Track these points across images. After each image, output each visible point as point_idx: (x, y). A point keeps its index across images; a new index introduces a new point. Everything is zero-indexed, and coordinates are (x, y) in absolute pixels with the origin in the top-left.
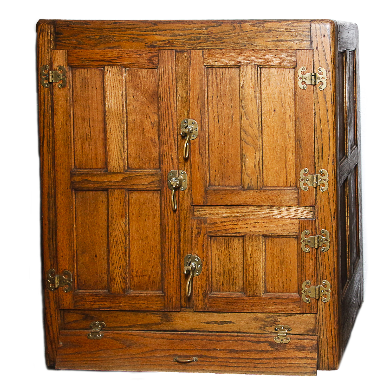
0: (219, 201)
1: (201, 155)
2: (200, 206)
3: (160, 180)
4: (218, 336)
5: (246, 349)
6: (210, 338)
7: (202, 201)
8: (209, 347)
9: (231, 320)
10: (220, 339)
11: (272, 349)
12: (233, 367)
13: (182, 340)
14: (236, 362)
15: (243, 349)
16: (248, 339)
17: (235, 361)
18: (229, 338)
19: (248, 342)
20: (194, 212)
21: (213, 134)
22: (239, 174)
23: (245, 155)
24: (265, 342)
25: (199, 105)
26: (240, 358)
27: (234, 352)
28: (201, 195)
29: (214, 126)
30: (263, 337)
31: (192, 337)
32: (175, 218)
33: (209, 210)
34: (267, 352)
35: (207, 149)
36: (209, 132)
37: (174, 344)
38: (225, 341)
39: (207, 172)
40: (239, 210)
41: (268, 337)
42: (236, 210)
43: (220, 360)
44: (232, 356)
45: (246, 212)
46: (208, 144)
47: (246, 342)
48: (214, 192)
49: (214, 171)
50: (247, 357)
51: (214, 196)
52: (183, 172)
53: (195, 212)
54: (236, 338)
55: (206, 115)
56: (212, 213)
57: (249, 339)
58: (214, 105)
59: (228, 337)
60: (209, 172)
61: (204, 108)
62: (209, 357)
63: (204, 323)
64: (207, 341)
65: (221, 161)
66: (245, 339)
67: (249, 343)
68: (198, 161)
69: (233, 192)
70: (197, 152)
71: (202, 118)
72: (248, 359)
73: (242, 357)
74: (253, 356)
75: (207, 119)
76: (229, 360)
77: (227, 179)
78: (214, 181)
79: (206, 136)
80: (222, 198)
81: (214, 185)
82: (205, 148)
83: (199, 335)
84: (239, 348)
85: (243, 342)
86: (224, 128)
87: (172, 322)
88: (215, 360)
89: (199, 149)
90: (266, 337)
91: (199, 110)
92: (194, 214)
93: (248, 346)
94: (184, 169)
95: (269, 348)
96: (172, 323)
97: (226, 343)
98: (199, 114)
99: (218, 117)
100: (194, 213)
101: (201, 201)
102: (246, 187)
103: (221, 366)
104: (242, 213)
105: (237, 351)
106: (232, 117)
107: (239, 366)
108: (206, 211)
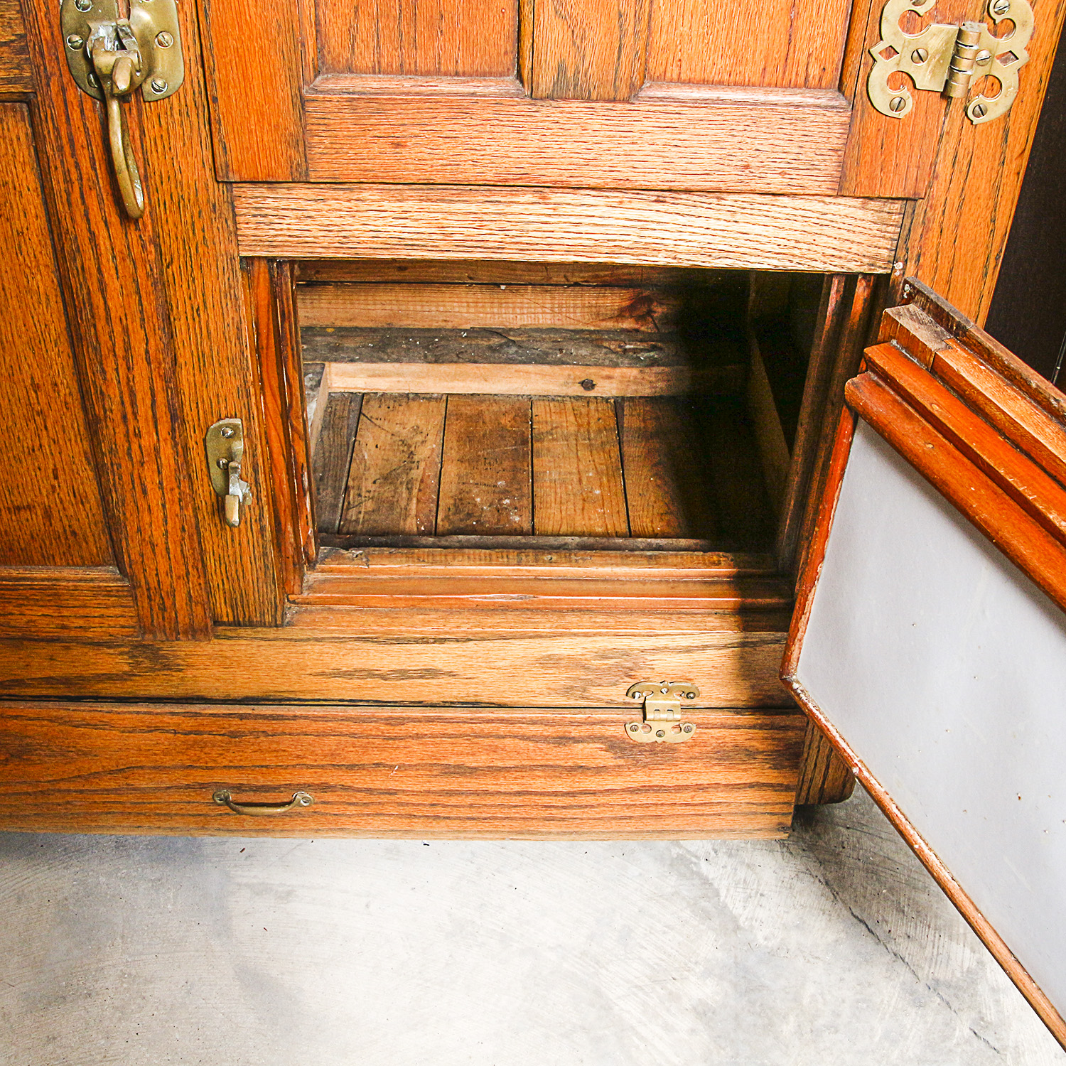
0: (381, 160)
2: (271, 183)
4: (389, 721)
5: (509, 763)
6: (354, 727)
7: (283, 159)
8: (353, 758)
9: (439, 665)
10: (397, 731)
11: (621, 762)
12: (459, 818)
13: (233, 735)
14: (471, 806)
15: (500, 764)
16: (515, 729)
17: (470, 800)
18: (437, 728)
19: (517, 741)
20: (235, 215)
24: (592, 738)
26: (486, 793)
27: (463, 774)
28: (277, 126)
30: (580, 724)
31: (277, 726)
32: (136, 250)
33: (320, 205)
34: (599, 770)
37: (206, 750)
38: (418, 736)
40: (492, 208)
41: (602, 723)
42: (473, 208)
43: (405, 799)
44: (454, 787)
45: (531, 218)
47: (507, 741)
48: (353, 110)
50: (517, 788)
51: (353, 130)
53: (239, 219)
54: (465, 728)
56: (338, 221)
57: (521, 732)
59: (430, 725)
62: (359, 790)
63: (323, 674)
64: (343, 738)
66: (503, 729)
67: (522, 744)
69: (467, 112)
72: (519, 793)
73: (492, 788)
74: (539, 784)
76: (443, 800)
77: (431, 27)
80: (398, 145)
81: (349, 69)
83: (306, 717)
84: (482, 760)
85: (497, 742)
87: (180, 670)
88: (384, 798)
90: (594, 723)
92: (237, 229)
93: (516, 752)
95: (607, 759)
96: (181, 674)
97: (425, 744)
100: (235, 223)
101: (278, 162)
102: (545, 83)
103: (411, 816)
104: (508, 226)
105: (473, 771)
107: (484, 815)
108: (306, 213)
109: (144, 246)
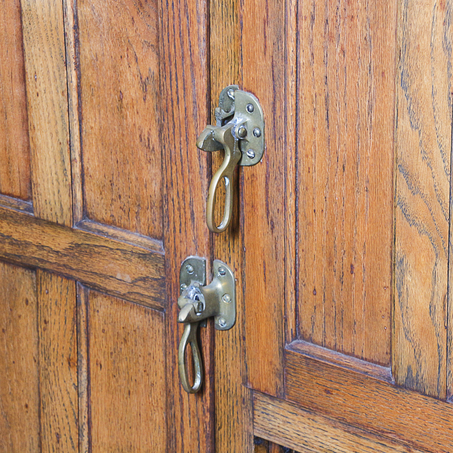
1: (273, 228)
2: (270, 396)
3: (163, 278)
7: (273, 383)
20: (254, 409)
21: (310, 157)
22: (385, 322)
23: (401, 261)
25: (269, 43)
28: (272, 363)
29: (314, 130)
32: (201, 413)
33: (295, 417)
35: (291, 210)
36: (300, 149)
39: (290, 289)
42: (372, 445)
46: (296, 191)
48: (308, 364)
49: (311, 289)
51: (307, 376)
52: (225, 269)
53: (256, 412)
55: (291, 83)
56: (303, 430)
58: (316, 53)
60: (296, 289)
61: (285, 59)
65: (330, 263)
68: (262, 245)
69: (362, 382)
70: (261, 211)
71: (278, 95)
75: (291, 101)
77: (350, 327)
78: (311, 325)
79: (289, 163)
80: (328, 392)
81: (311, 340)
82: (285, 204)
86: (342, 146)
89: (267, 205)
91: (269, 63)
92: (254, 418)
94: (227, 260)
98: (268, 77)
99: (326, 99)
100: (253, 413)
101: (271, 383)
102: (402, 376)
106: (370, 108)
108: (287, 420)
109: (204, 412)
